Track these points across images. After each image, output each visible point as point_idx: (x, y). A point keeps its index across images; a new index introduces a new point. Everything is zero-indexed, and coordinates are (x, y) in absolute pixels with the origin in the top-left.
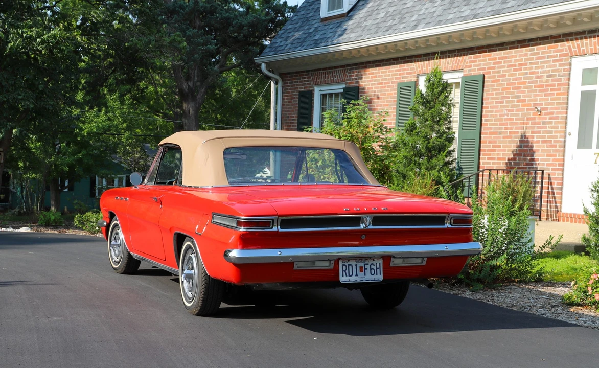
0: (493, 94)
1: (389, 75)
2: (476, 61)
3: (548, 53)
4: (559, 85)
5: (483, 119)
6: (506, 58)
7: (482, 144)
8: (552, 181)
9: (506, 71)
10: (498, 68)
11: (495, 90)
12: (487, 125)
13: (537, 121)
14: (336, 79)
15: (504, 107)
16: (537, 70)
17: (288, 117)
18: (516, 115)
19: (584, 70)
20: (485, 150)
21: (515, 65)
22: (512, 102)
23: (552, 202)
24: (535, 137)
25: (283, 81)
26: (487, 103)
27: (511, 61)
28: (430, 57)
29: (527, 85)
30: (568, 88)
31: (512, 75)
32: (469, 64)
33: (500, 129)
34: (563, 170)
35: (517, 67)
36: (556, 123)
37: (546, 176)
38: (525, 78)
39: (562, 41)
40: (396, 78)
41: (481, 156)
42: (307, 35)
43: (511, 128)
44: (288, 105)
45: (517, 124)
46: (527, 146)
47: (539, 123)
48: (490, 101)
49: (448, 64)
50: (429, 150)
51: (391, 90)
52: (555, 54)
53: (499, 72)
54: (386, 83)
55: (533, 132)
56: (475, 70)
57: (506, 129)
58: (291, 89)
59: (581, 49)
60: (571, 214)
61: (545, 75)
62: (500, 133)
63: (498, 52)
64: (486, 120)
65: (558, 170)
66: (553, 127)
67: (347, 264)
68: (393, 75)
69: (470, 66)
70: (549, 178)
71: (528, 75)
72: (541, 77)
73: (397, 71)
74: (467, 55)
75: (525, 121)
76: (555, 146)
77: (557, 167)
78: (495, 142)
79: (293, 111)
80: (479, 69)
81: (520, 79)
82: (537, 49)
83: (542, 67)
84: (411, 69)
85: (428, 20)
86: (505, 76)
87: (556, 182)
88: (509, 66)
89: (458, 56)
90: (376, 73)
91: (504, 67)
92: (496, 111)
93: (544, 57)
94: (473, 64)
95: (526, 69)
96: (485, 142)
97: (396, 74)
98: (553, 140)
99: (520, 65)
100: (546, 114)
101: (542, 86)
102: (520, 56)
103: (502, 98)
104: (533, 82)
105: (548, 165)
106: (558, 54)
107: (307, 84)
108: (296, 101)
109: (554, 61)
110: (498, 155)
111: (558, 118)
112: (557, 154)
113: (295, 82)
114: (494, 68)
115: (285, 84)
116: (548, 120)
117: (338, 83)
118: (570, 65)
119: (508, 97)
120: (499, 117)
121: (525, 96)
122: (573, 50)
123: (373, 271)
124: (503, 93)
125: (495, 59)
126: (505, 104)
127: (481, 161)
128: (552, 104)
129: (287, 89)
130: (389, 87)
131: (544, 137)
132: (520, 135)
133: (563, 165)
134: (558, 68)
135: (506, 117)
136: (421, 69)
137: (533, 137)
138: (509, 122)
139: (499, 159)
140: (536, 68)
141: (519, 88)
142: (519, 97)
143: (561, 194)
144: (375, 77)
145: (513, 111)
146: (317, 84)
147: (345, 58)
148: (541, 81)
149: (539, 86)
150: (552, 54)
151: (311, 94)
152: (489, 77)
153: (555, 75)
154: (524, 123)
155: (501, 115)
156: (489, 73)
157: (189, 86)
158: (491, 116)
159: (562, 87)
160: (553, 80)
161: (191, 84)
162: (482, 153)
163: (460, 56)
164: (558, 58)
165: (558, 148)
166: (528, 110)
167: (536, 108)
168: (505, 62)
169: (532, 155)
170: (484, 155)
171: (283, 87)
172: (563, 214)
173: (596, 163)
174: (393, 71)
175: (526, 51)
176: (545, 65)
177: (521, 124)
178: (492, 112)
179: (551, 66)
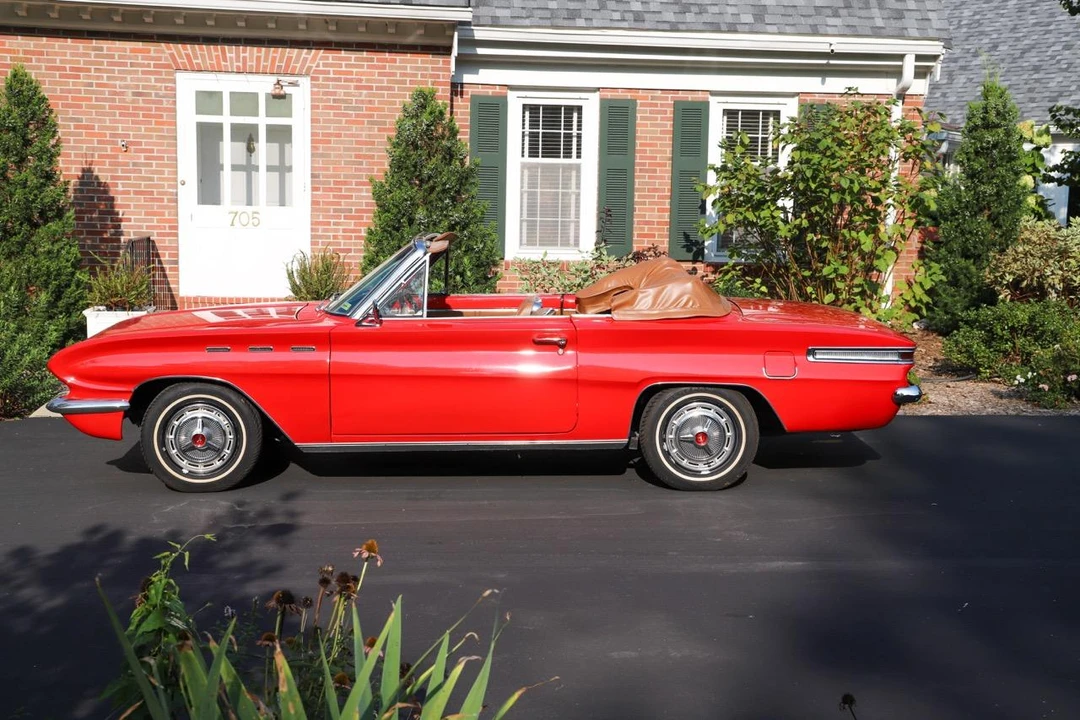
6: (42, 53)
23: (161, 282)
24: (120, 186)
27: (54, 61)
29: (94, 103)
47: (127, 164)
65: (169, 235)
66: (153, 172)
71: (94, 88)
72: (122, 93)
76: (162, 200)
77: (167, 231)
83: (122, 79)
87: (167, 253)
95: (89, 77)
98: (155, 190)
100: (136, 151)
104: (105, 100)
106: (152, 63)
109: (144, 73)
116: (143, 161)
118: (174, 81)
134: (153, 83)
137: (116, 185)
143: (177, 269)
148: (124, 101)
150: (140, 61)
153: (150, 94)
165: (166, 203)
173: (232, 225)
179: (139, 80)
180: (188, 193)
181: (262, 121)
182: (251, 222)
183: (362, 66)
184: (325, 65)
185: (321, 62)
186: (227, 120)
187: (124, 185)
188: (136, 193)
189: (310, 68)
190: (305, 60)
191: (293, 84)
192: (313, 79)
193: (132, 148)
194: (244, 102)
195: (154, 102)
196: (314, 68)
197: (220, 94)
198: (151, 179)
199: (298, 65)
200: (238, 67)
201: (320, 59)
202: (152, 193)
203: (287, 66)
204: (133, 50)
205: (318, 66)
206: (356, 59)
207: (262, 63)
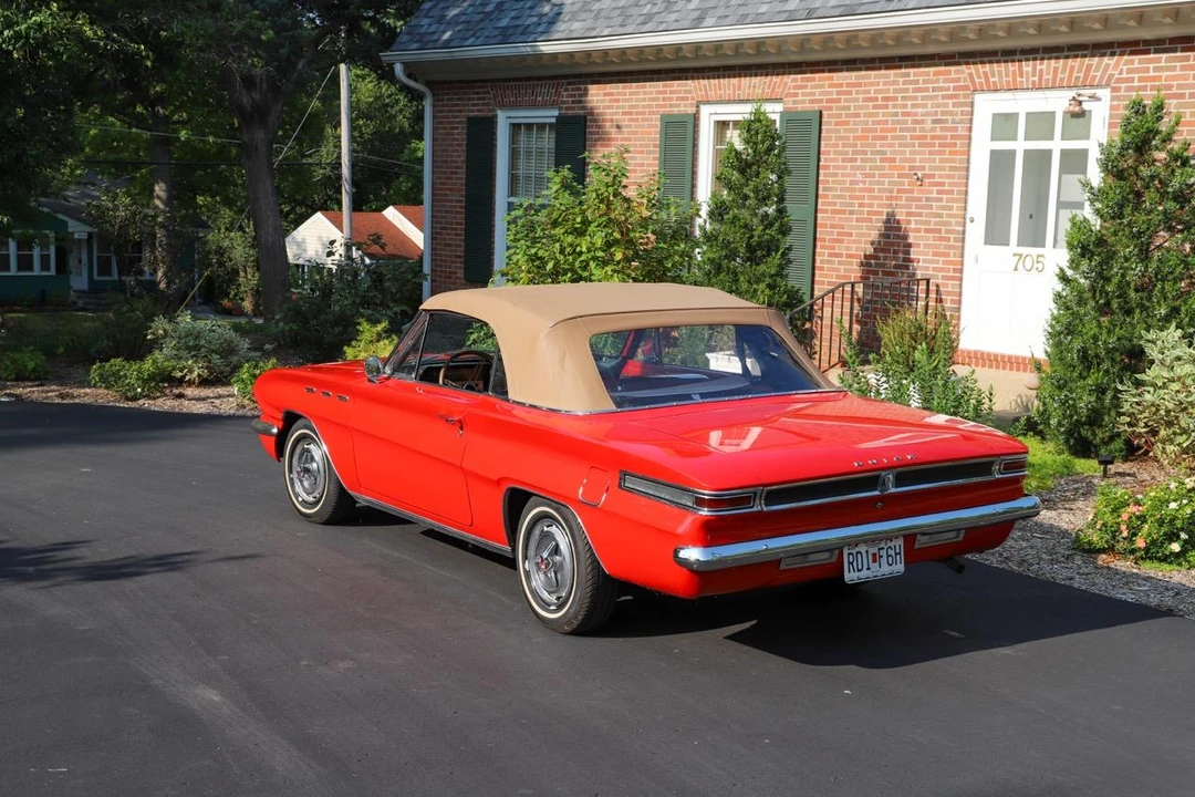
0: (837, 145)
1: (644, 100)
2: (806, 87)
3: (933, 82)
4: (953, 137)
5: (821, 186)
6: (859, 85)
7: (818, 230)
8: (943, 297)
9: (861, 107)
10: (845, 100)
11: (842, 138)
12: (827, 197)
13: (916, 195)
14: (540, 98)
15: (858, 168)
16: (914, 110)
17: (446, 162)
18: (878, 183)
19: (995, 115)
20: (824, 240)
21: (877, 99)
22: (871, 160)
24: (913, 223)
25: (433, 95)
26: (826, 160)
27: (868, 92)
28: (721, 73)
29: (898, 133)
30: (969, 144)
31: (870, 115)
32: (792, 91)
33: (852, 205)
34: (961, 280)
35: (880, 103)
36: (948, 200)
37: (933, 288)
38: (894, 122)
39: (959, 64)
40: (657, 106)
41: (818, 250)
42: (481, 16)
43: (871, 205)
44: (443, 139)
45: (880, 198)
46: (898, 237)
47: (920, 199)
48: (832, 156)
49: (754, 87)
50: (751, 249)
51: (649, 126)
52: (946, 85)
53: (848, 108)
54: (637, 113)
55: (909, 214)
56: (803, 102)
57: (861, 205)
58: (449, 111)
59: (991, 80)
60: (976, 353)
61: (929, 119)
62: (851, 212)
63: (845, 74)
64: (825, 189)
65: (952, 278)
66: (943, 208)
67: (854, 552)
68: (651, 100)
69: (796, 95)
70: (938, 292)
71: (900, 118)
72: (923, 122)
73: (658, 92)
74: (790, 74)
75: (895, 194)
76: (948, 239)
78: (842, 227)
79: (457, 151)
80: (812, 101)
81: (886, 122)
82: (915, 75)
83: (925, 106)
84: (686, 92)
85: (720, 12)
86: (858, 115)
87: (949, 298)
88: (865, 100)
89: (772, 75)
90: (618, 94)
91: (857, 100)
92: (843, 175)
93: (927, 90)
94: (799, 91)
95: (895, 106)
96: (825, 226)
97: (657, 99)
99: (884, 99)
101: (925, 137)
102: (885, 84)
103: (854, 153)
104: (908, 130)
105: (934, 269)
106: (952, 85)
107: (483, 105)
108: (460, 134)
109: (944, 97)
110: (848, 248)
111: (951, 192)
112: (952, 252)
113: (458, 99)
114: (838, 101)
115: (439, 100)
116: (934, 195)
117: (544, 106)
118: (972, 105)
119: (865, 153)
120: (848, 185)
121: (895, 152)
122: (976, 80)
123: (890, 558)
124: (855, 145)
125: (841, 85)
126: (859, 163)
127: (818, 258)
128: (943, 169)
129: (442, 111)
130: (643, 120)
131: (928, 223)
132: (885, 217)
133: (961, 271)
134: (951, 108)
135: (861, 185)
136: (703, 92)
137: (909, 222)
138: (866, 194)
139: (849, 256)
140: (913, 106)
141: (885, 138)
142: (884, 153)
144: (618, 101)
145: (873, 176)
146: (503, 106)
147: (561, 64)
148: (922, 130)
149: (919, 138)
150: (941, 85)
151: (491, 123)
152: (829, 116)
153: (946, 121)
154: (890, 198)
155: (852, 182)
156: (830, 108)
157: (253, 100)
158: (834, 182)
159: (958, 142)
160: (942, 129)
161: (256, 96)
162: (818, 244)
163: (778, 75)
164: (951, 92)
165: (952, 243)
166: (900, 176)
167: (916, 174)
168: (857, 92)
169: (908, 253)
170: (822, 247)
171: (434, 106)
172: (963, 351)
173: (1016, 269)
174: (651, 93)
175: (895, 75)
176: (930, 103)
177: (888, 198)
178: (836, 175)
179: (938, 106)
180: (976, 231)
181: (1057, 145)
182: (1036, 265)
183: (1174, 68)
184: (1129, 71)
185: (1125, 68)
186: (1020, 146)
187: (917, 222)
188: (927, 231)
189: (1111, 76)
190: (1107, 66)
191: (1093, 98)
192: (1114, 90)
193: (926, 181)
194: (1040, 124)
195: (949, 129)
196: (1117, 76)
197: (1017, 114)
198: (940, 216)
199: (1099, 74)
200: (1034, 82)
201: (1124, 65)
202: (940, 231)
203: (1086, 76)
204: (935, 74)
205: (1121, 73)
206: (1167, 60)
207: (1060, 76)
